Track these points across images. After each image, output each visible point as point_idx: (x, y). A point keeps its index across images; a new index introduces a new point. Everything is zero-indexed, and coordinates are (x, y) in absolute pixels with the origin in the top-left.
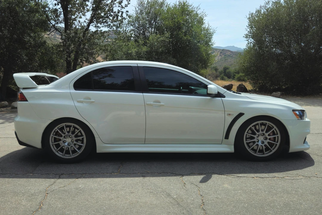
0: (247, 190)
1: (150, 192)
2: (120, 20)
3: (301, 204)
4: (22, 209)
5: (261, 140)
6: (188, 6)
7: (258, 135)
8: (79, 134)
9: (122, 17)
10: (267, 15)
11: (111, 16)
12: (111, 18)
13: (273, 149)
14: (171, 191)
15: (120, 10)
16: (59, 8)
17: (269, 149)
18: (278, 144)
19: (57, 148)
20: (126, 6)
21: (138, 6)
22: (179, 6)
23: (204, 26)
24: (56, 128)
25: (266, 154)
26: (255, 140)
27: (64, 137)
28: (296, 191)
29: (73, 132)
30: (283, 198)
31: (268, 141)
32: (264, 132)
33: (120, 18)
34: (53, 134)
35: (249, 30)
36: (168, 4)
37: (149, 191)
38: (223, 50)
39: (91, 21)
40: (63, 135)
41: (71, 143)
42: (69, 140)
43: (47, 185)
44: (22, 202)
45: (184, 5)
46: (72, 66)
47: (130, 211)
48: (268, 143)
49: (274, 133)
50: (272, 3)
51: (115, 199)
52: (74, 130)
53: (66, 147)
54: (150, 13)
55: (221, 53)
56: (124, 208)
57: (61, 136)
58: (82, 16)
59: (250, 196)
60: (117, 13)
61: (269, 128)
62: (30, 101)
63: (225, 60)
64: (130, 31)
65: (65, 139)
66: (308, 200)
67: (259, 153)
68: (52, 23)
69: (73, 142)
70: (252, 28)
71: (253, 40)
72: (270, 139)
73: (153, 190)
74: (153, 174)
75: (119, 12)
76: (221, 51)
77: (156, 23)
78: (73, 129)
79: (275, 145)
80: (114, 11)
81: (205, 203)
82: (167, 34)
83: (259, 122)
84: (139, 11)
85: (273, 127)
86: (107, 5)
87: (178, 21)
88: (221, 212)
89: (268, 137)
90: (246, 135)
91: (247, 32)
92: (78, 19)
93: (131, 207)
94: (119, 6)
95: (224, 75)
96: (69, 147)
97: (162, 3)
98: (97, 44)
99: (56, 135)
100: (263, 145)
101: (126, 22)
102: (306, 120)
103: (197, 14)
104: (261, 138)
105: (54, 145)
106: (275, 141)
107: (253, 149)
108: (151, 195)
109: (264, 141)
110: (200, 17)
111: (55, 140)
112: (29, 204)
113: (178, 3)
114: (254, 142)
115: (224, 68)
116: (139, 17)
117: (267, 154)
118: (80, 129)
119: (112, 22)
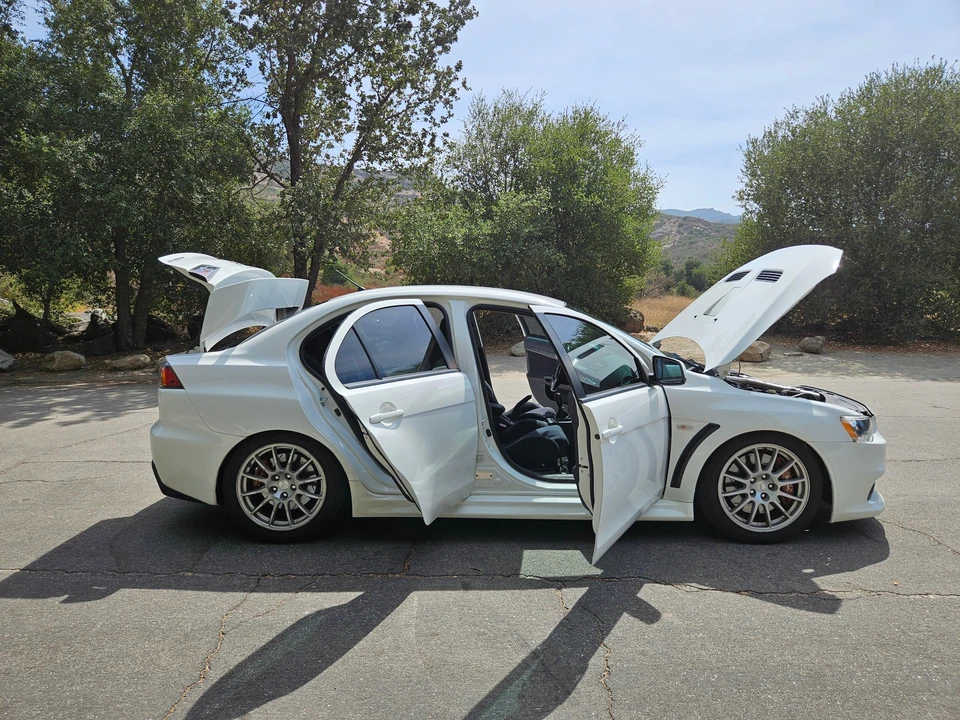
0: (721, 632)
1: (479, 634)
2: (428, 154)
3: (852, 674)
4: (159, 678)
5: (761, 492)
6: (595, 121)
7: (755, 478)
8: (311, 469)
9: (433, 146)
10: (792, 143)
11: (407, 144)
12: (406, 148)
13: (791, 514)
14: (530, 631)
15: (428, 129)
16: (278, 125)
17: (781, 513)
18: (804, 501)
19: (256, 505)
20: (444, 121)
21: (472, 119)
22: (575, 118)
23: (636, 170)
24: (253, 456)
25: (773, 525)
26: (746, 491)
27: (273, 478)
28: (841, 636)
29: (295, 466)
30: (807, 658)
31: (779, 493)
32: (769, 471)
33: (426, 149)
34: (244, 472)
35: (746, 180)
36: (547, 114)
37: (476, 629)
38: (685, 219)
39: (356, 155)
40: (270, 473)
41: (290, 493)
42: (284, 485)
43: (225, 606)
44: (160, 658)
45: (586, 118)
46: (309, 266)
47: (426, 689)
48: (780, 497)
49: (793, 475)
50: (804, 114)
51: (390, 654)
52: (298, 459)
53: (277, 502)
54: (500, 135)
55: (680, 226)
56: (411, 681)
57: (266, 476)
58: (335, 143)
59: (727, 650)
60: (420, 137)
61: (782, 462)
62: (189, 390)
63: (691, 243)
64: (452, 182)
65: (275, 484)
66: (869, 664)
67: (755, 524)
68: (259, 161)
69: (295, 489)
70: (754, 174)
71: (756, 205)
72: (783, 489)
73: (486, 627)
74: (490, 578)
75: (424, 135)
76: (680, 221)
77: (515, 162)
78: (296, 456)
79: (795, 503)
80: (413, 132)
81: (613, 670)
82: (545, 193)
83: (756, 447)
84: (475, 132)
85: (793, 460)
86: (397, 115)
87: (571, 160)
88: (652, 696)
89: (780, 484)
90: (725, 477)
91: (742, 186)
92: (324, 151)
93: (428, 677)
94: (426, 120)
95: (687, 282)
96: (285, 503)
97: (532, 114)
98: (371, 212)
99: (252, 472)
100: (766, 504)
101: (441, 158)
102: (874, 442)
103: (618, 141)
104: (762, 486)
105: (247, 498)
106: (795, 494)
107: (741, 513)
108: (480, 644)
109: (769, 492)
110: (627, 148)
111: (251, 485)
112: (175, 666)
113: (570, 113)
114: (744, 496)
115: (687, 265)
116: (474, 147)
117: (776, 526)
118: (313, 459)
119: (407, 159)
